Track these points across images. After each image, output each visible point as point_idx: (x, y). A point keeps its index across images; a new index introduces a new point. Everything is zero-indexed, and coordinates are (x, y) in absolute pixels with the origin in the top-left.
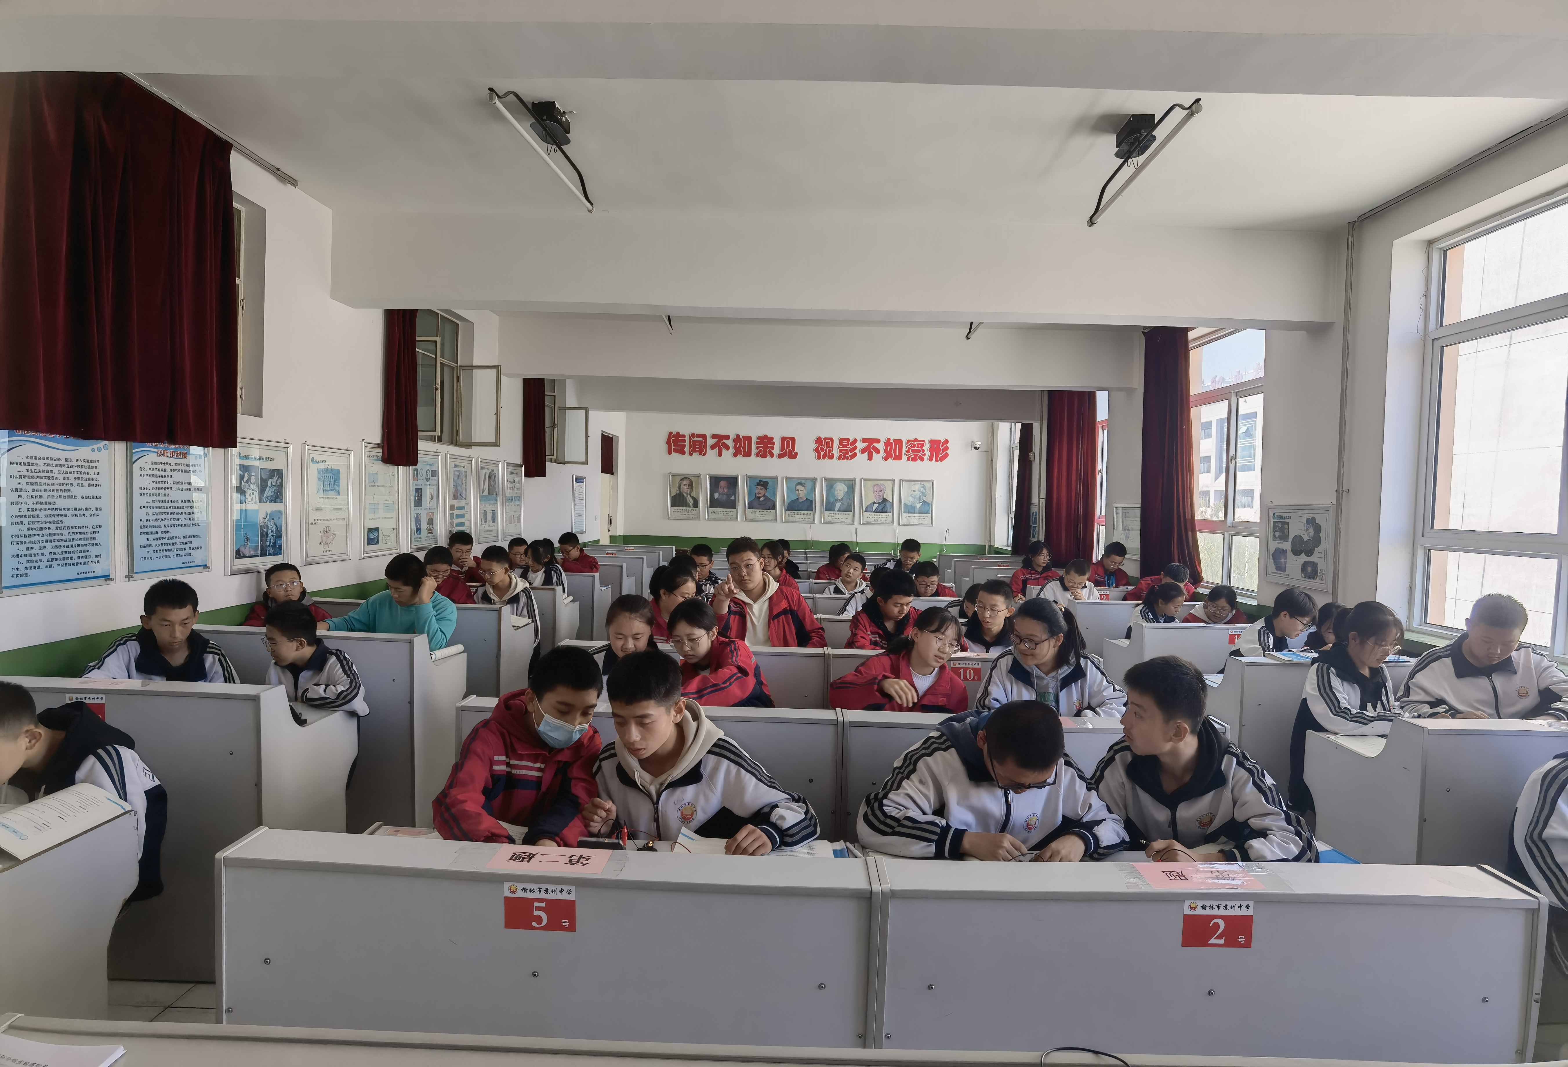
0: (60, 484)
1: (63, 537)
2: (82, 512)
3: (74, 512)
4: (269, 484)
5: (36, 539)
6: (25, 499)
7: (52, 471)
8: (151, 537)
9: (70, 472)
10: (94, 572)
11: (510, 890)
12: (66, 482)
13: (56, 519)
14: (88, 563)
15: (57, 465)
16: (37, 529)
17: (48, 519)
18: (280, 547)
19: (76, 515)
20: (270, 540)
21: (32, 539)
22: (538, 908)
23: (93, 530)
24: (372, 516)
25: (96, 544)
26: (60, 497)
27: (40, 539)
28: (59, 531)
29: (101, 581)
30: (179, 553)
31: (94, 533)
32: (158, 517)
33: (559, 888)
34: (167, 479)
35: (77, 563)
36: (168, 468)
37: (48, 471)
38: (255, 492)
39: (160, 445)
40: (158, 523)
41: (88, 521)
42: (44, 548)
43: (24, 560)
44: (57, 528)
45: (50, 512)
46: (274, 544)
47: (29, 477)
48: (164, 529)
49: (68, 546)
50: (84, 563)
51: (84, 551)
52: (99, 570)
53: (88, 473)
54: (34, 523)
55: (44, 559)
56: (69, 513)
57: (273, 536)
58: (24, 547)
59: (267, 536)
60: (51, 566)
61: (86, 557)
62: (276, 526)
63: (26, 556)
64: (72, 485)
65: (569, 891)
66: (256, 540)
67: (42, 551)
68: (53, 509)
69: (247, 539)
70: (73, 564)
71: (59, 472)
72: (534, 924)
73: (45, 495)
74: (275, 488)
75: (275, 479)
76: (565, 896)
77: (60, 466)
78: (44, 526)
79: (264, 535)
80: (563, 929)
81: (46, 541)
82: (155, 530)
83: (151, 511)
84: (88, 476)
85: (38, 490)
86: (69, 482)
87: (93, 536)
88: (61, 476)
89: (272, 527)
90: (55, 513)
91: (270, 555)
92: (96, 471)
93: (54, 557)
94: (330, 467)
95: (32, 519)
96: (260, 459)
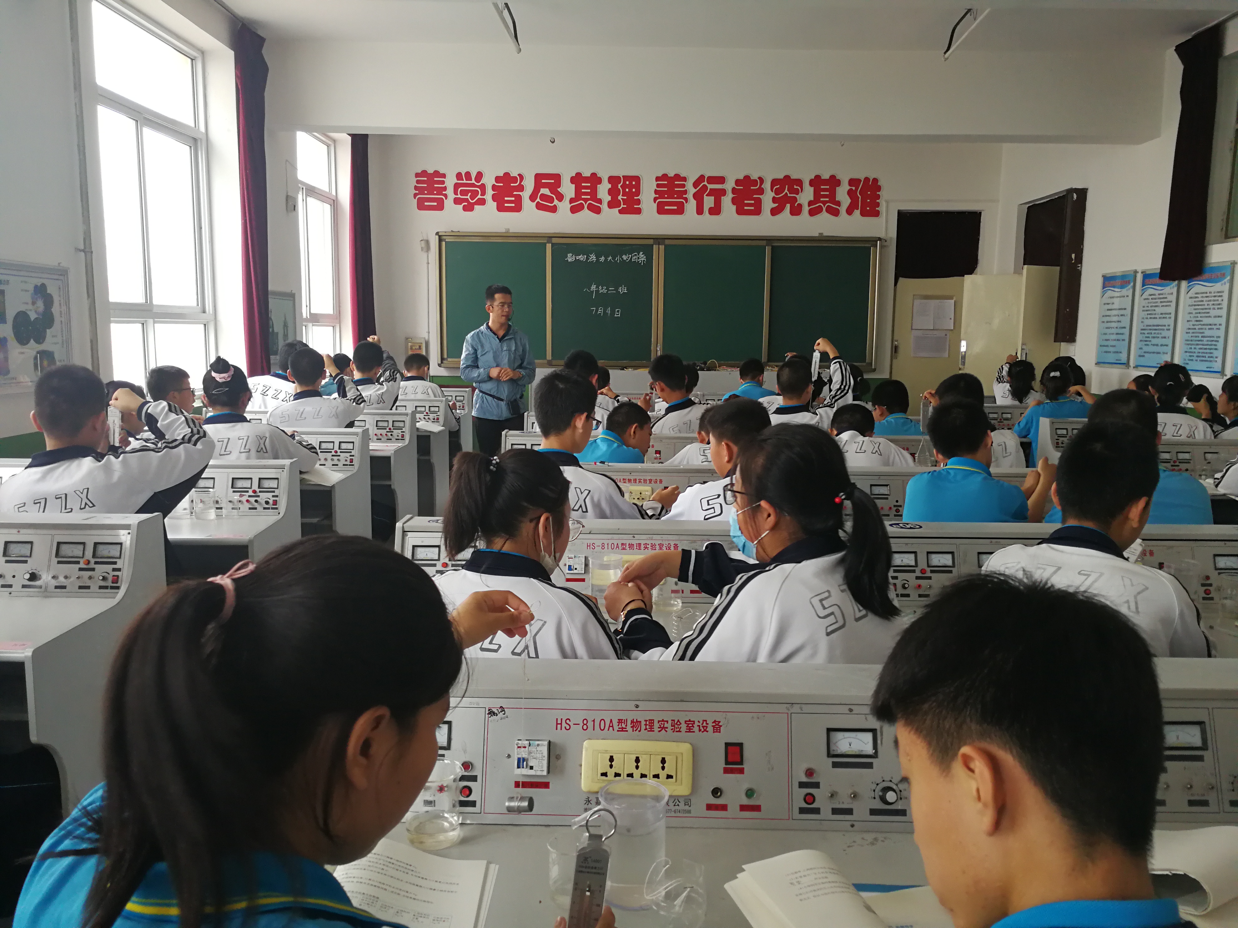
13: (1202, 331)
55: (1195, 355)
88: (1207, 304)
90: (1202, 327)
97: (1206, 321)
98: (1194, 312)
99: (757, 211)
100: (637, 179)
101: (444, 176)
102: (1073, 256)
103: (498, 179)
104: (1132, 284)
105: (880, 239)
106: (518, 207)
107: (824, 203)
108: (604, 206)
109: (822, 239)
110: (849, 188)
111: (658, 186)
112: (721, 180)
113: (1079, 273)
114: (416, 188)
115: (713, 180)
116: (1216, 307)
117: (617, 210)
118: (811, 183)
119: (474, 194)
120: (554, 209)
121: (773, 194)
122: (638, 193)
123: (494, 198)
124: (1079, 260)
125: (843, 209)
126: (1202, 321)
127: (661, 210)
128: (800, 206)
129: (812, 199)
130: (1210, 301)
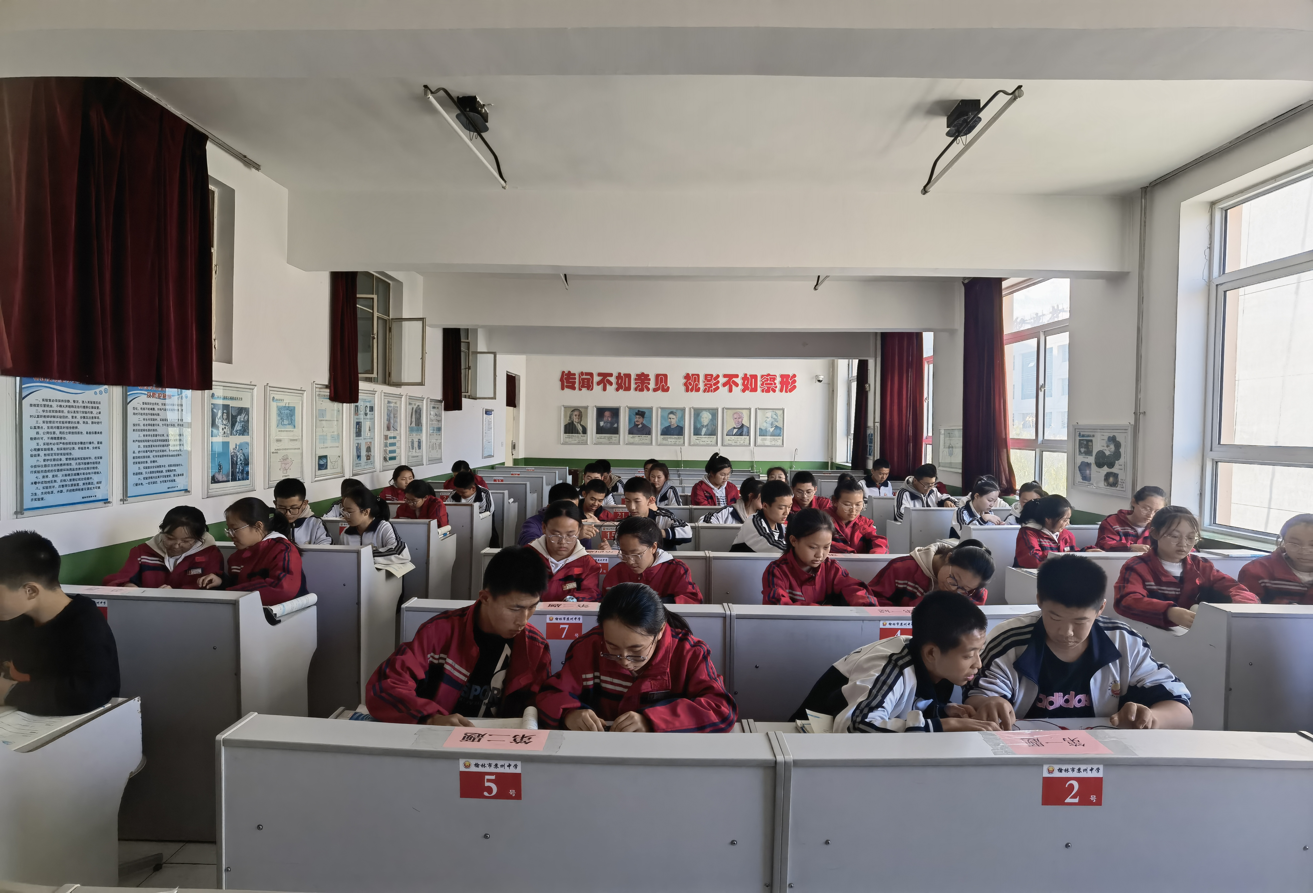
0: (69, 422)
1: (71, 467)
2: (86, 446)
3: (80, 446)
4: (238, 420)
5: (50, 468)
6: (42, 435)
7: (63, 412)
8: (142, 466)
9: (77, 412)
10: (96, 496)
11: (465, 765)
12: (74, 420)
13: (66, 452)
14: (91, 489)
15: (67, 406)
16: (51, 460)
17: (60, 452)
18: (248, 473)
19: (82, 449)
20: (239, 467)
21: (47, 469)
22: (489, 781)
23: (95, 461)
24: (322, 445)
25: (98, 473)
26: (70, 433)
27: (54, 468)
28: (68, 462)
29: (101, 504)
30: (164, 479)
31: (96, 463)
32: (148, 449)
33: (507, 763)
34: (155, 417)
35: (82, 489)
36: (156, 407)
37: (60, 412)
38: (227, 427)
39: (150, 388)
40: (148, 454)
41: (91, 453)
42: (56, 476)
43: (40, 486)
44: (67, 459)
45: (61, 446)
46: (243, 470)
47: (44, 416)
48: (153, 459)
49: (75, 475)
50: (88, 489)
51: (88, 479)
52: (99, 494)
53: (92, 412)
54: (49, 455)
55: (56, 485)
56: (76, 447)
57: (241, 464)
58: (40, 475)
59: (237, 464)
60: (61, 491)
61: (89, 483)
62: (244, 455)
63: (42, 483)
64: (78, 422)
65: (516, 766)
66: (227, 467)
67: (55, 479)
68: (63, 443)
69: (220, 466)
70: (79, 490)
71: (68, 412)
72: (486, 794)
73: (57, 431)
74: (243, 423)
75: (243, 415)
76: (512, 770)
77: (69, 407)
78: (56, 457)
79: (234, 464)
80: (510, 797)
81: (58, 470)
82: (145, 460)
83: (142, 444)
84: (91, 415)
85: (52, 427)
86: (76, 420)
87: (95, 465)
88: (70, 415)
89: (240, 455)
90: (65, 446)
91: (239, 480)
92: (98, 411)
93: (64, 483)
94: (287, 405)
95: (47, 452)
96: (231, 399)
97: (70, 438)
98: (45, 426)
126: (64, 439)
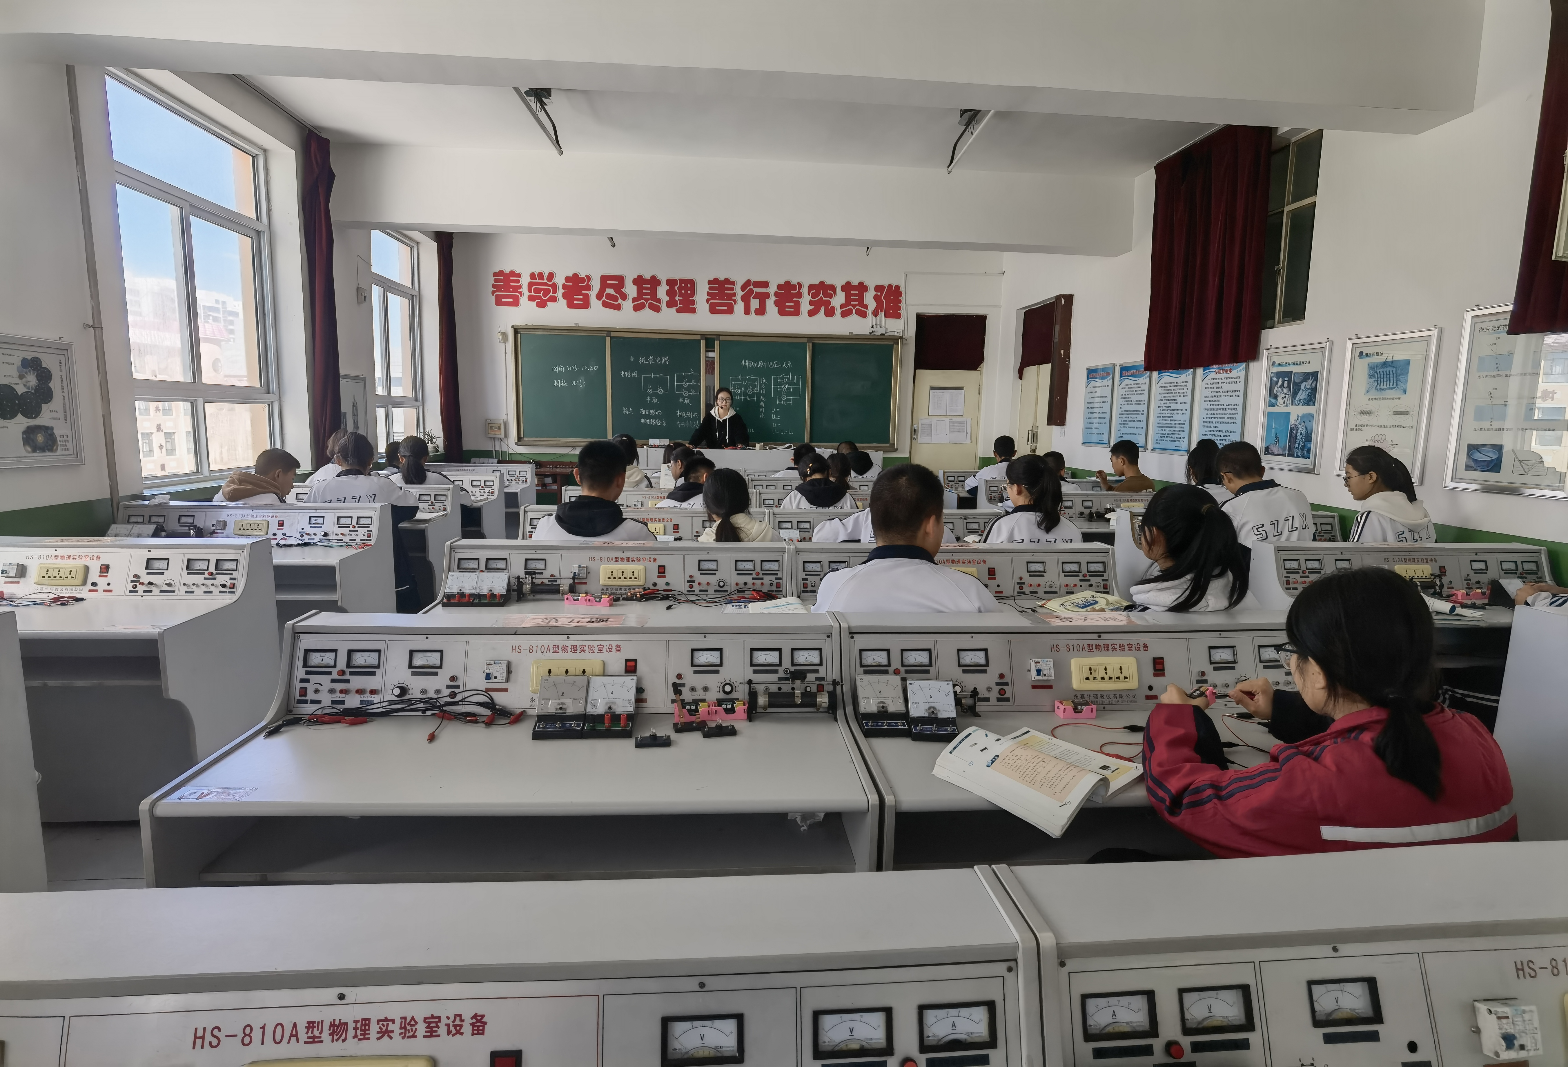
4: (1303, 387)
18: (1309, 450)
20: (1299, 442)
32: (1213, 416)
36: (1219, 381)
37: (1169, 390)
38: (1287, 396)
39: (1217, 366)
44: (1171, 420)
46: (1303, 446)
57: (1302, 438)
59: (1296, 438)
62: (1305, 428)
66: (1285, 441)
69: (1277, 438)
73: (1168, 402)
74: (1309, 391)
75: (1310, 381)
78: (1167, 419)
79: (1293, 438)
81: (1167, 427)
87: (1182, 426)
89: (1302, 430)
91: (1298, 456)
93: (1168, 436)
94: (1390, 359)
96: (1294, 364)
97: (1174, 407)
98: (1164, 399)
99: (796, 312)
100: (692, 282)
101: (519, 275)
102: (1062, 352)
103: (567, 279)
104: (1111, 376)
105: (901, 338)
106: (586, 305)
107: (854, 306)
108: (663, 306)
109: (852, 337)
110: (875, 293)
111: (710, 288)
112: (765, 284)
113: (1067, 368)
114: (494, 286)
115: (759, 284)
116: (1182, 395)
117: (674, 309)
118: (843, 288)
119: (547, 292)
120: (618, 307)
121: (810, 298)
122: (693, 294)
123: (565, 296)
124: (1068, 355)
125: (869, 312)
126: (1170, 407)
127: (713, 310)
128: (833, 308)
129: (843, 302)
130: (1176, 390)
